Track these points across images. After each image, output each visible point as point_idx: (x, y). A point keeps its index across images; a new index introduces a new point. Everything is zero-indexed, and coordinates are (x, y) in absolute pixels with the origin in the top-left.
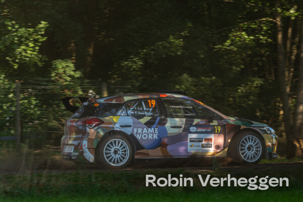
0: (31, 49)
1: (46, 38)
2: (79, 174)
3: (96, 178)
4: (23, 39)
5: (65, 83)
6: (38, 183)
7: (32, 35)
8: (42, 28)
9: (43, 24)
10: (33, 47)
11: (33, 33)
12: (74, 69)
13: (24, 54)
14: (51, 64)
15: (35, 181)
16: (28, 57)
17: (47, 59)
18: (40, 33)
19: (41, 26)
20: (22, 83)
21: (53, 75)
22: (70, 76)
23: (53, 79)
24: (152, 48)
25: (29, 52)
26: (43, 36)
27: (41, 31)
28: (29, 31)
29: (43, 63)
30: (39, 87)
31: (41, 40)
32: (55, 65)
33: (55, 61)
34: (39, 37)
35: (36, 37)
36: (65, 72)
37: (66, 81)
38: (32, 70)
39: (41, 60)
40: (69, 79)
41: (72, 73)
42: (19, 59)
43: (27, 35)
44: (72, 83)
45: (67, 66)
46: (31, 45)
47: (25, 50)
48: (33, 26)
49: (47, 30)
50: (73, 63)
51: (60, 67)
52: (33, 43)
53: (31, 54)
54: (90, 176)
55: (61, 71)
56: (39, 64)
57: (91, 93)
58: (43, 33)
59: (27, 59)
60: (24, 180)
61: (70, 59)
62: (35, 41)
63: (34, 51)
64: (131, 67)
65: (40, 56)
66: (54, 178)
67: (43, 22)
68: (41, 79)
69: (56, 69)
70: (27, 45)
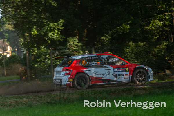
0: (56, 33)
1: (63, 27)
2: (83, 92)
3: (92, 93)
4: (52, 29)
5: (74, 49)
6: (63, 97)
7: (56, 26)
8: (61, 23)
9: (61, 21)
10: (57, 32)
11: (57, 25)
12: (78, 42)
13: (53, 35)
14: (67, 40)
15: (62, 96)
16: (55, 37)
17: (64, 37)
18: (60, 25)
19: (61, 22)
20: (53, 50)
21: (68, 45)
22: (76, 45)
23: (68, 47)
24: (115, 30)
25: (55, 34)
26: (61, 26)
27: (61, 24)
28: (55, 24)
29: (63, 40)
30: (61, 51)
31: (61, 29)
32: (69, 40)
33: (68, 38)
34: (60, 27)
35: (58, 27)
36: (73, 43)
37: (75, 48)
38: (58, 43)
39: (61, 38)
40: (76, 46)
41: (77, 44)
42: (51, 38)
43: (54, 26)
44: (77, 48)
45: (74, 40)
46: (56, 31)
47: (54, 34)
48: (57, 22)
49: (63, 23)
50: (77, 39)
51: (71, 41)
52: (57, 30)
53: (57, 36)
54: (88, 92)
55: (72, 43)
56: (61, 40)
57: (87, 53)
58: (62, 25)
59: (55, 38)
60: (56, 96)
61: (75, 37)
62: (58, 29)
63: (58, 34)
64: (105, 39)
65: (61, 36)
66: (71, 94)
67: (61, 20)
68: (62, 47)
69: (69, 42)
70: (54, 31)
